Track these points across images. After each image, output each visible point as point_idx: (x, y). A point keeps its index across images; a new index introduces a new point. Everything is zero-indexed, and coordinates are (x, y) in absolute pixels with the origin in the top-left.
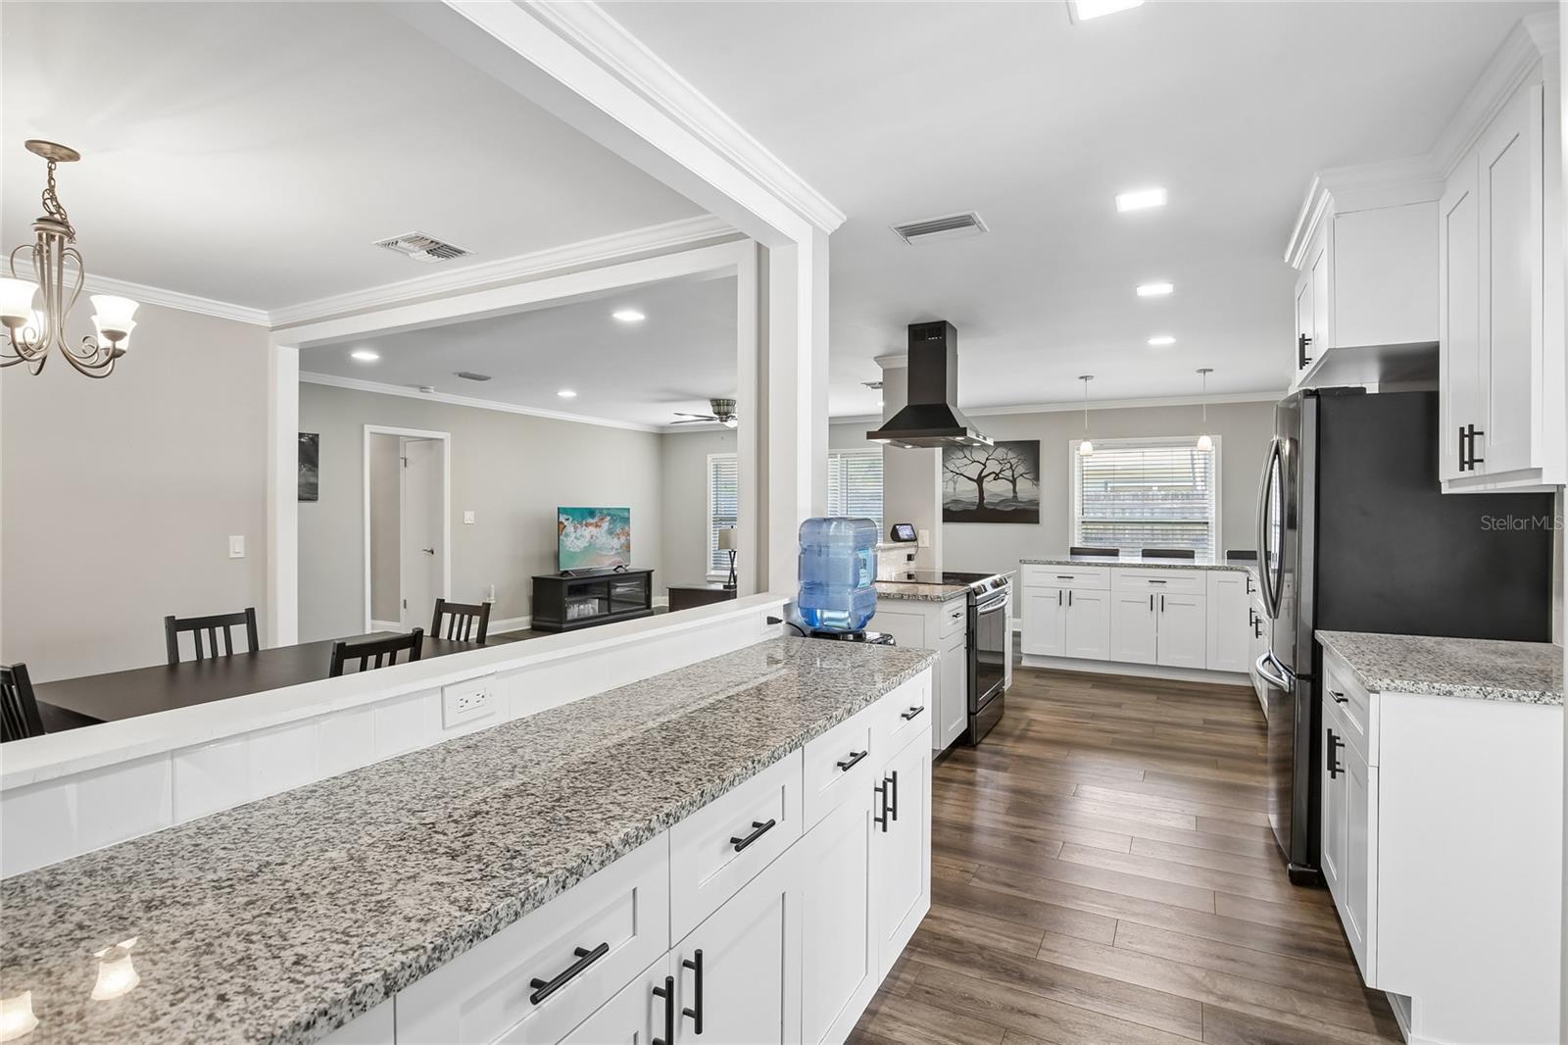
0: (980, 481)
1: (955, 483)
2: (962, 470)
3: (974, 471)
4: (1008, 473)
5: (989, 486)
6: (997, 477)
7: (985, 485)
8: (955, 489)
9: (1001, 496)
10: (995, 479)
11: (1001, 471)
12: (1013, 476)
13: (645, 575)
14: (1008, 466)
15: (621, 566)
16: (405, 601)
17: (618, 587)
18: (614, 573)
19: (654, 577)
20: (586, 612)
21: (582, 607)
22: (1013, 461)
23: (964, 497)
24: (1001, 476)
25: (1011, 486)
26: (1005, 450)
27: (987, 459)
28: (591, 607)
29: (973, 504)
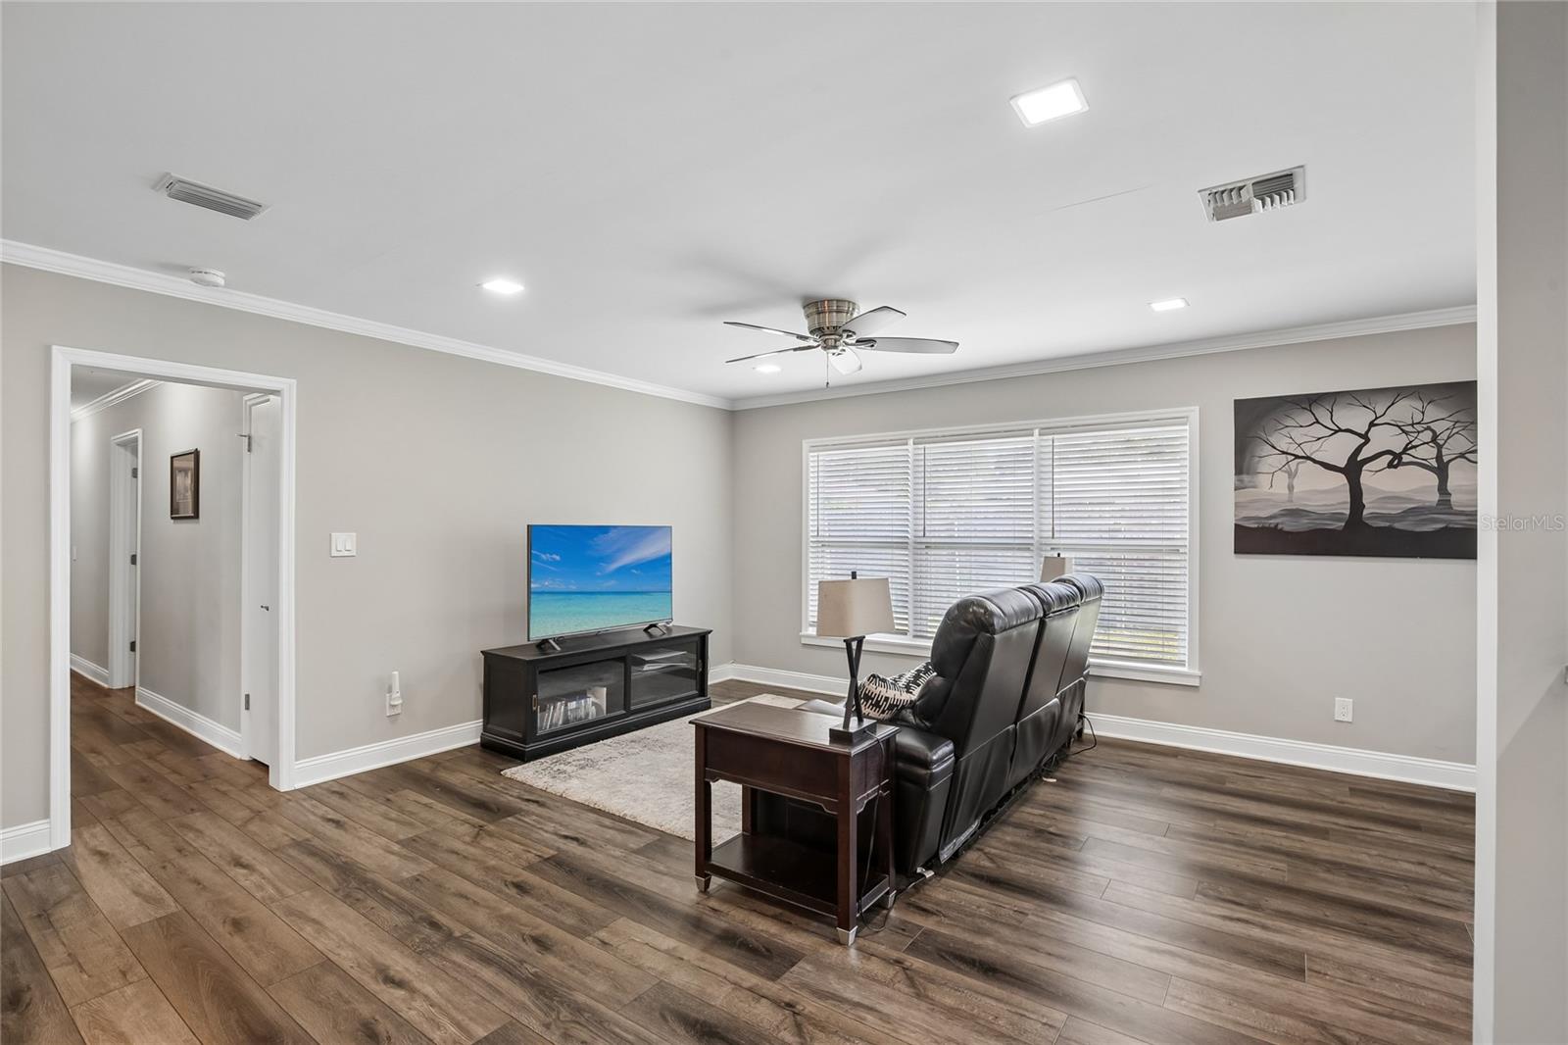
0: (1353, 469)
1: (1292, 475)
2: (1308, 450)
3: (1339, 450)
4: (1427, 453)
5: (1377, 482)
6: (1396, 460)
7: (1366, 478)
8: (1291, 488)
9: (1410, 500)
10: (1390, 465)
11: (1405, 450)
12: (1439, 457)
13: (697, 638)
14: (1427, 436)
15: (654, 626)
16: (247, 696)
17: (645, 662)
18: (645, 638)
19: (712, 642)
20: (582, 713)
21: (573, 705)
22: (1438, 427)
23: (1315, 504)
24: (1406, 458)
25: (1433, 480)
26: (1419, 405)
27: (1372, 424)
28: (593, 704)
29: (1335, 517)
